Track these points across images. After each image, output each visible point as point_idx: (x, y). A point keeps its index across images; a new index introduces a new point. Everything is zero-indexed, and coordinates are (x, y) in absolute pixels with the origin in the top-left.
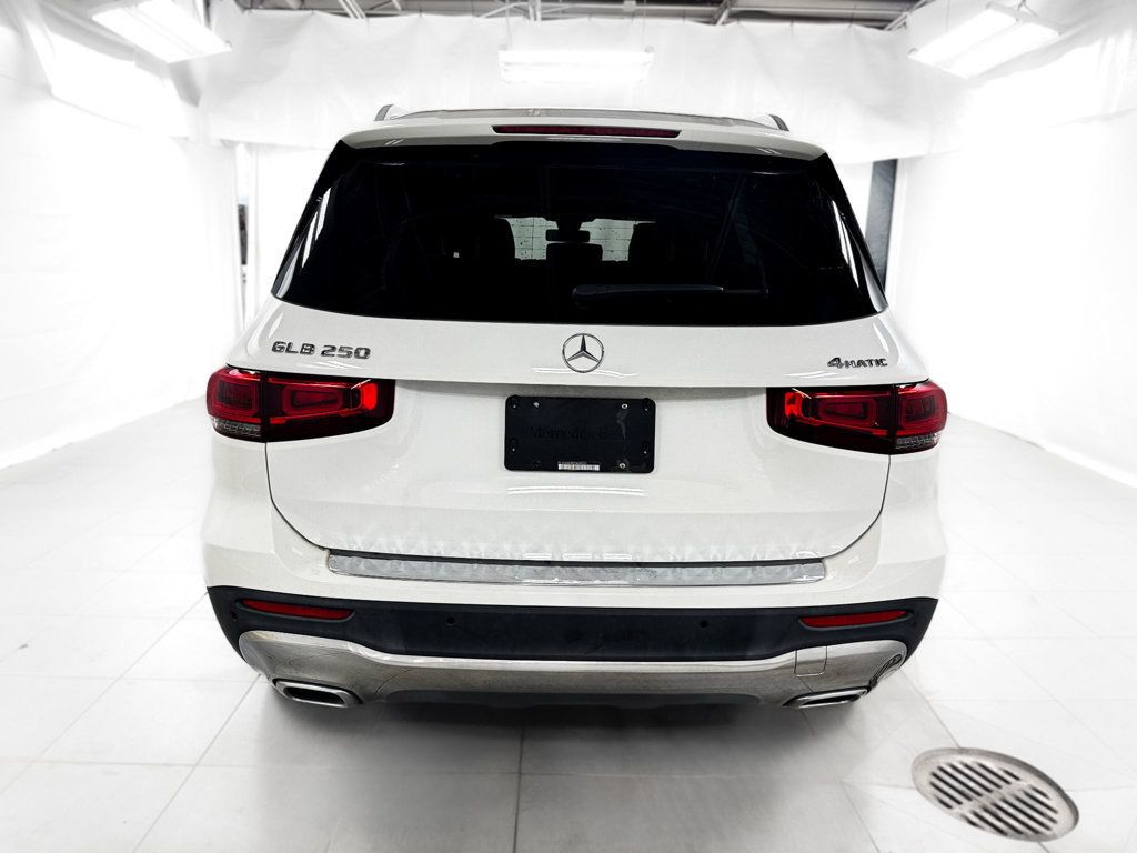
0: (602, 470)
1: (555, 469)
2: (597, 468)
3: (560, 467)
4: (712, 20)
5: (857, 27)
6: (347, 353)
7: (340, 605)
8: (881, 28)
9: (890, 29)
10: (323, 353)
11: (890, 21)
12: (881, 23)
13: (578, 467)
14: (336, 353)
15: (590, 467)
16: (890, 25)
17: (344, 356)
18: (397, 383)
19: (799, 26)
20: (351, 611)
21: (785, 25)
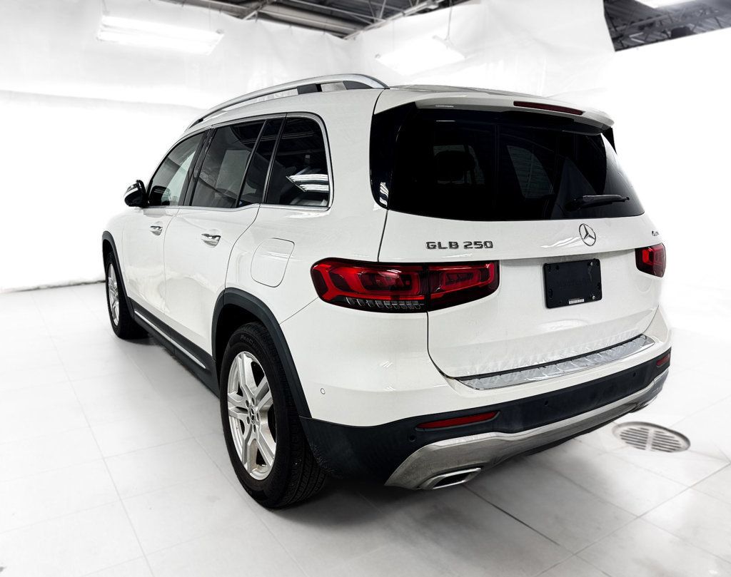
0: (585, 302)
1: (568, 304)
2: (583, 300)
3: (570, 303)
4: (241, 15)
5: (328, 35)
6: (479, 245)
7: (486, 410)
8: (341, 37)
9: (346, 39)
10: (466, 246)
11: (347, 34)
12: (342, 35)
13: (576, 302)
14: (473, 246)
15: (579, 301)
16: (347, 37)
17: (478, 248)
18: (500, 262)
19: (294, 28)
20: (497, 411)
21: (286, 27)
